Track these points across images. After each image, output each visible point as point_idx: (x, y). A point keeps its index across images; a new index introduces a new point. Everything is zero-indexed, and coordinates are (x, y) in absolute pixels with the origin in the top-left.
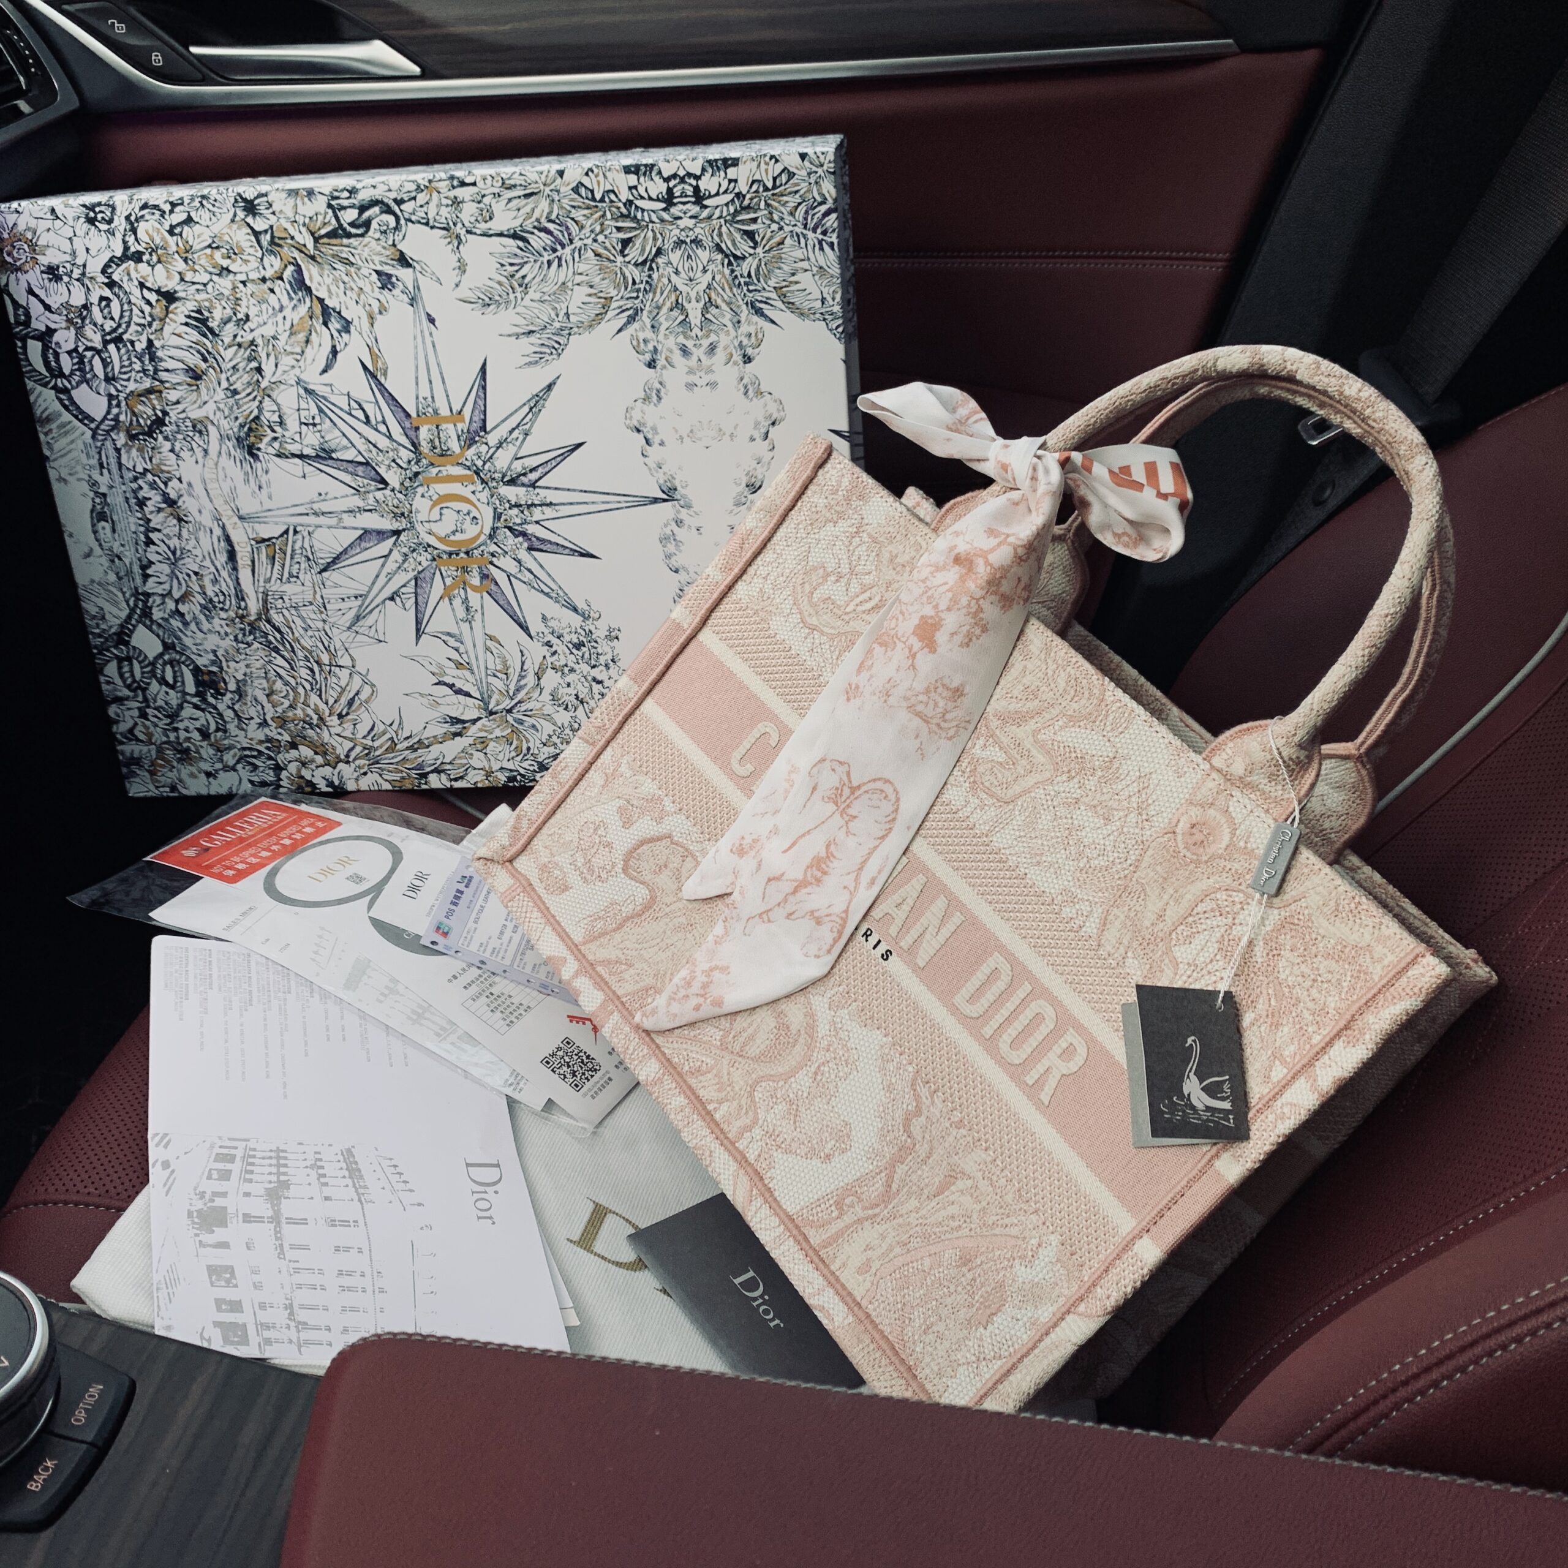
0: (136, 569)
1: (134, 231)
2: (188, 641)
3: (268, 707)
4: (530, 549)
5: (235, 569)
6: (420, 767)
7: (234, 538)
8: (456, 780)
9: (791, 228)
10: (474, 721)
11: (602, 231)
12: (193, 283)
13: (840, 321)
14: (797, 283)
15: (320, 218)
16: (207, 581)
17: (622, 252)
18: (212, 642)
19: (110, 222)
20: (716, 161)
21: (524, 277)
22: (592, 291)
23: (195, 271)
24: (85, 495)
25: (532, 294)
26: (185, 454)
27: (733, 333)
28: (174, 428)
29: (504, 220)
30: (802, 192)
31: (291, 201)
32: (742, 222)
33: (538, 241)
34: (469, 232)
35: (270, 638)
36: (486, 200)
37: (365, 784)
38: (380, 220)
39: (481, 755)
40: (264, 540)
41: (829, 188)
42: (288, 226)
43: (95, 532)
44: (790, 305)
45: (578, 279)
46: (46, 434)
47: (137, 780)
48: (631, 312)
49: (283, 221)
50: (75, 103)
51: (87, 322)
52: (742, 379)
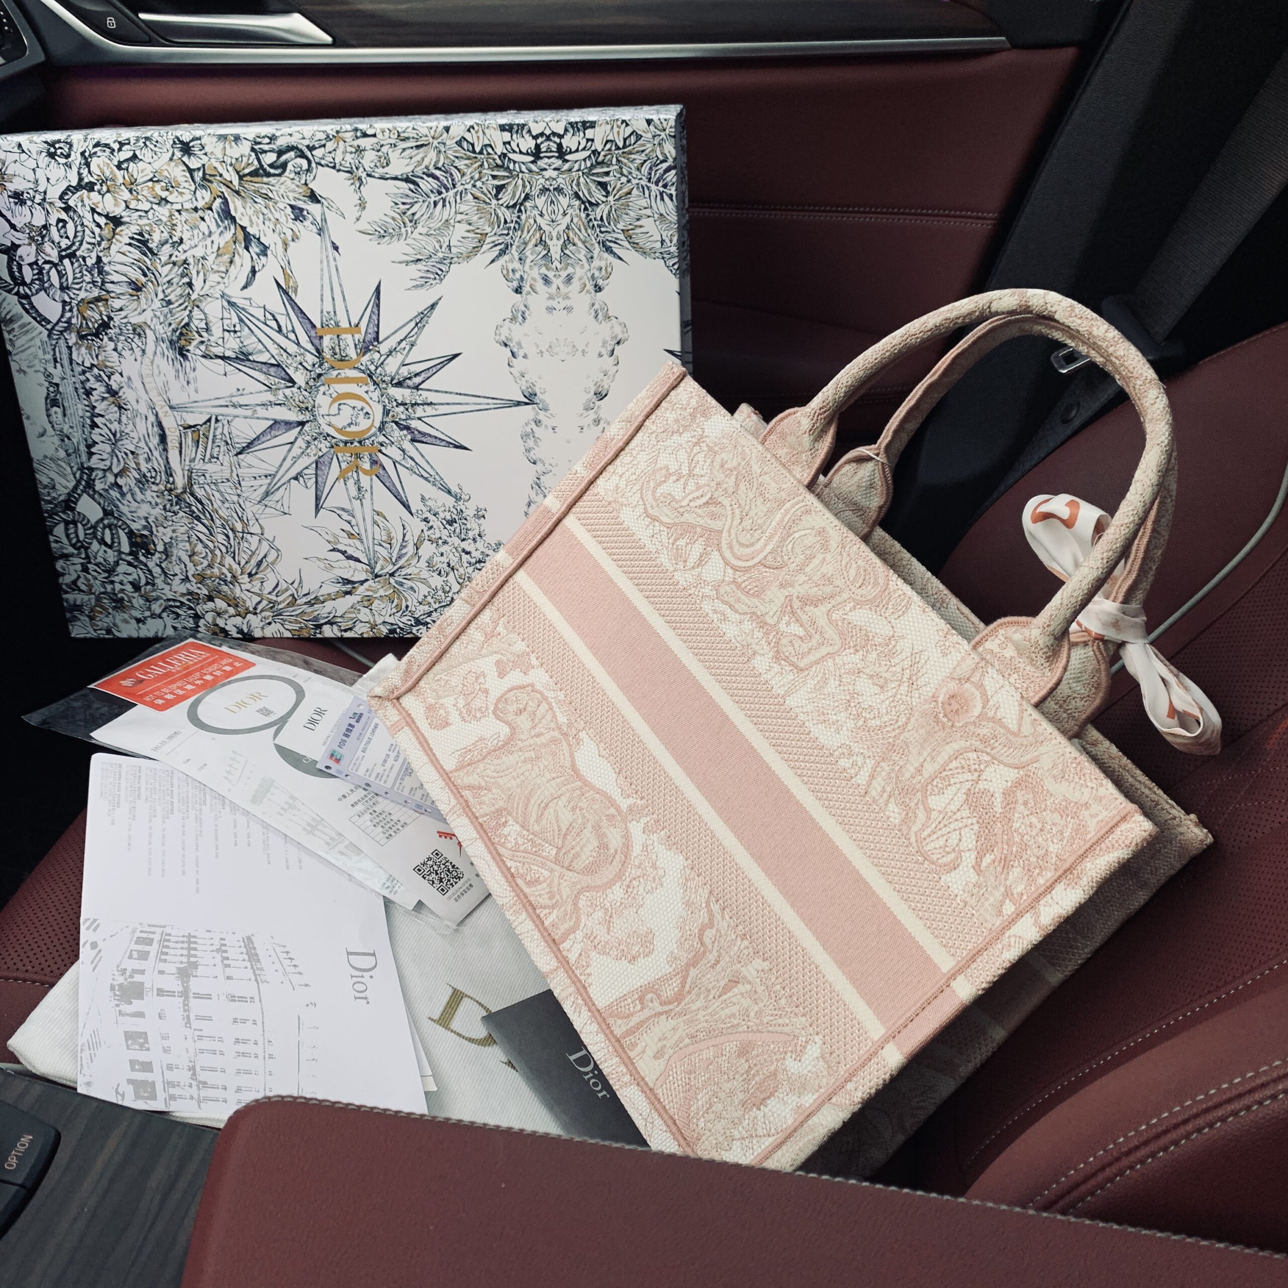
0: (83, 448)
1: (88, 165)
2: (124, 509)
3: (190, 565)
4: (413, 440)
5: (165, 450)
6: (316, 619)
7: (164, 424)
8: (346, 631)
9: (637, 181)
10: (362, 583)
11: (480, 179)
12: (137, 210)
13: (676, 260)
14: (641, 227)
15: (245, 159)
16: (141, 460)
17: (496, 197)
18: (144, 510)
19: (68, 156)
20: (577, 123)
21: (413, 214)
22: (471, 228)
23: (138, 200)
24: (40, 385)
25: (420, 229)
26: (127, 353)
27: (587, 266)
28: (118, 331)
29: (399, 165)
30: (647, 152)
31: (221, 145)
32: (597, 174)
33: (427, 184)
34: (369, 175)
35: (194, 508)
36: (384, 149)
37: (269, 632)
38: (295, 162)
39: (367, 611)
40: (190, 427)
41: (670, 149)
42: (218, 165)
43: (49, 416)
44: (635, 245)
45: (459, 217)
46: (9, 332)
47: (79, 623)
48: (502, 246)
49: (213, 161)
50: (41, 58)
51: (46, 239)
52: (593, 305)
